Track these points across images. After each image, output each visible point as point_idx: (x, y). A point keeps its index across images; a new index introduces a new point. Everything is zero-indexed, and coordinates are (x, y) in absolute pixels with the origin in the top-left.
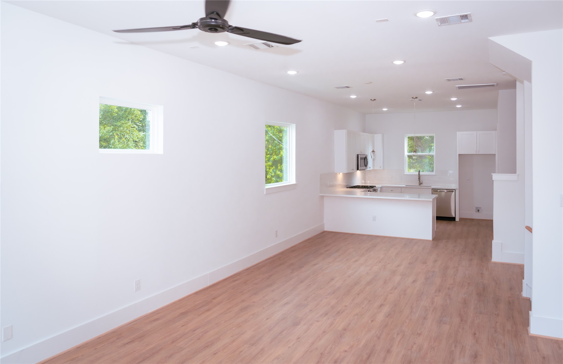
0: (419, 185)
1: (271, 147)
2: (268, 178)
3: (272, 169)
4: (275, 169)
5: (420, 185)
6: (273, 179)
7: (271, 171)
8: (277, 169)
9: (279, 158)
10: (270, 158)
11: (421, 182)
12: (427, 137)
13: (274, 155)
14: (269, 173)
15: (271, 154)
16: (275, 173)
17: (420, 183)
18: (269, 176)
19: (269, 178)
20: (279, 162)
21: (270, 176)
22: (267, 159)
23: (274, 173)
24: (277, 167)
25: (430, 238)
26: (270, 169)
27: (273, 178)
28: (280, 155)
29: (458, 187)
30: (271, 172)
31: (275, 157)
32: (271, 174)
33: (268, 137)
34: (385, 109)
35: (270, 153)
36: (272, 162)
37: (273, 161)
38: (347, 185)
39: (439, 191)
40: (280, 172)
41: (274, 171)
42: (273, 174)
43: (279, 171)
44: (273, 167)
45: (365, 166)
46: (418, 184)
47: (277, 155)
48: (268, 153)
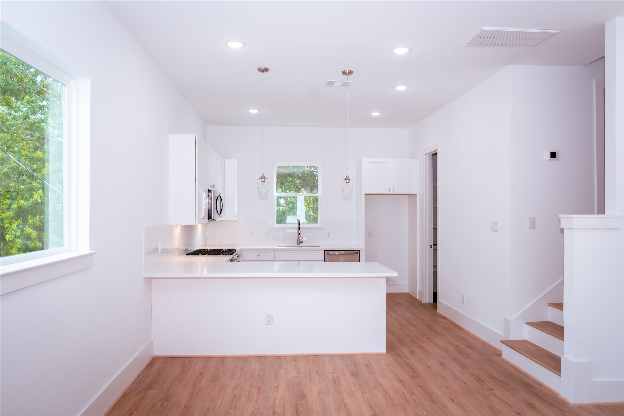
0: (297, 245)
1: (13, 186)
2: (7, 239)
3: (15, 224)
4: (23, 224)
5: (299, 245)
6: (16, 241)
7: (14, 228)
8: (26, 224)
9: (30, 204)
10: (11, 205)
11: (301, 240)
12: (308, 167)
13: (19, 199)
14: (9, 230)
15: (14, 197)
16: (22, 231)
17: (299, 241)
18: (9, 237)
19: (9, 240)
20: (30, 212)
21: (12, 236)
22: (4, 206)
23: (19, 231)
24: (25, 222)
25: (383, 349)
26: (11, 224)
27: (18, 240)
28: (33, 200)
29: (364, 248)
30: (14, 230)
31: (22, 202)
32: (14, 233)
33: (9, 168)
34: (254, 111)
35: (11, 197)
36: (14, 212)
37: (16, 209)
38: (187, 250)
39: (337, 253)
40: (32, 230)
41: (19, 228)
42: (18, 233)
43: (29, 228)
44: (19, 221)
45: (218, 213)
46: (295, 244)
47: (26, 199)
48: (9, 196)
